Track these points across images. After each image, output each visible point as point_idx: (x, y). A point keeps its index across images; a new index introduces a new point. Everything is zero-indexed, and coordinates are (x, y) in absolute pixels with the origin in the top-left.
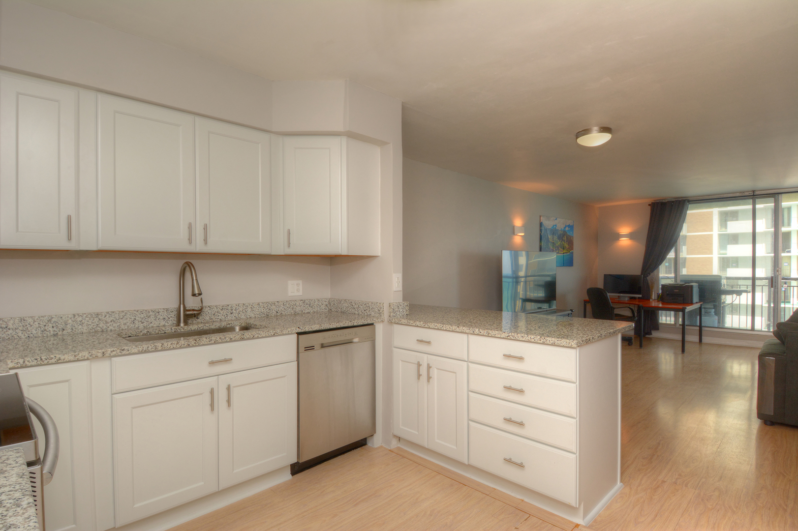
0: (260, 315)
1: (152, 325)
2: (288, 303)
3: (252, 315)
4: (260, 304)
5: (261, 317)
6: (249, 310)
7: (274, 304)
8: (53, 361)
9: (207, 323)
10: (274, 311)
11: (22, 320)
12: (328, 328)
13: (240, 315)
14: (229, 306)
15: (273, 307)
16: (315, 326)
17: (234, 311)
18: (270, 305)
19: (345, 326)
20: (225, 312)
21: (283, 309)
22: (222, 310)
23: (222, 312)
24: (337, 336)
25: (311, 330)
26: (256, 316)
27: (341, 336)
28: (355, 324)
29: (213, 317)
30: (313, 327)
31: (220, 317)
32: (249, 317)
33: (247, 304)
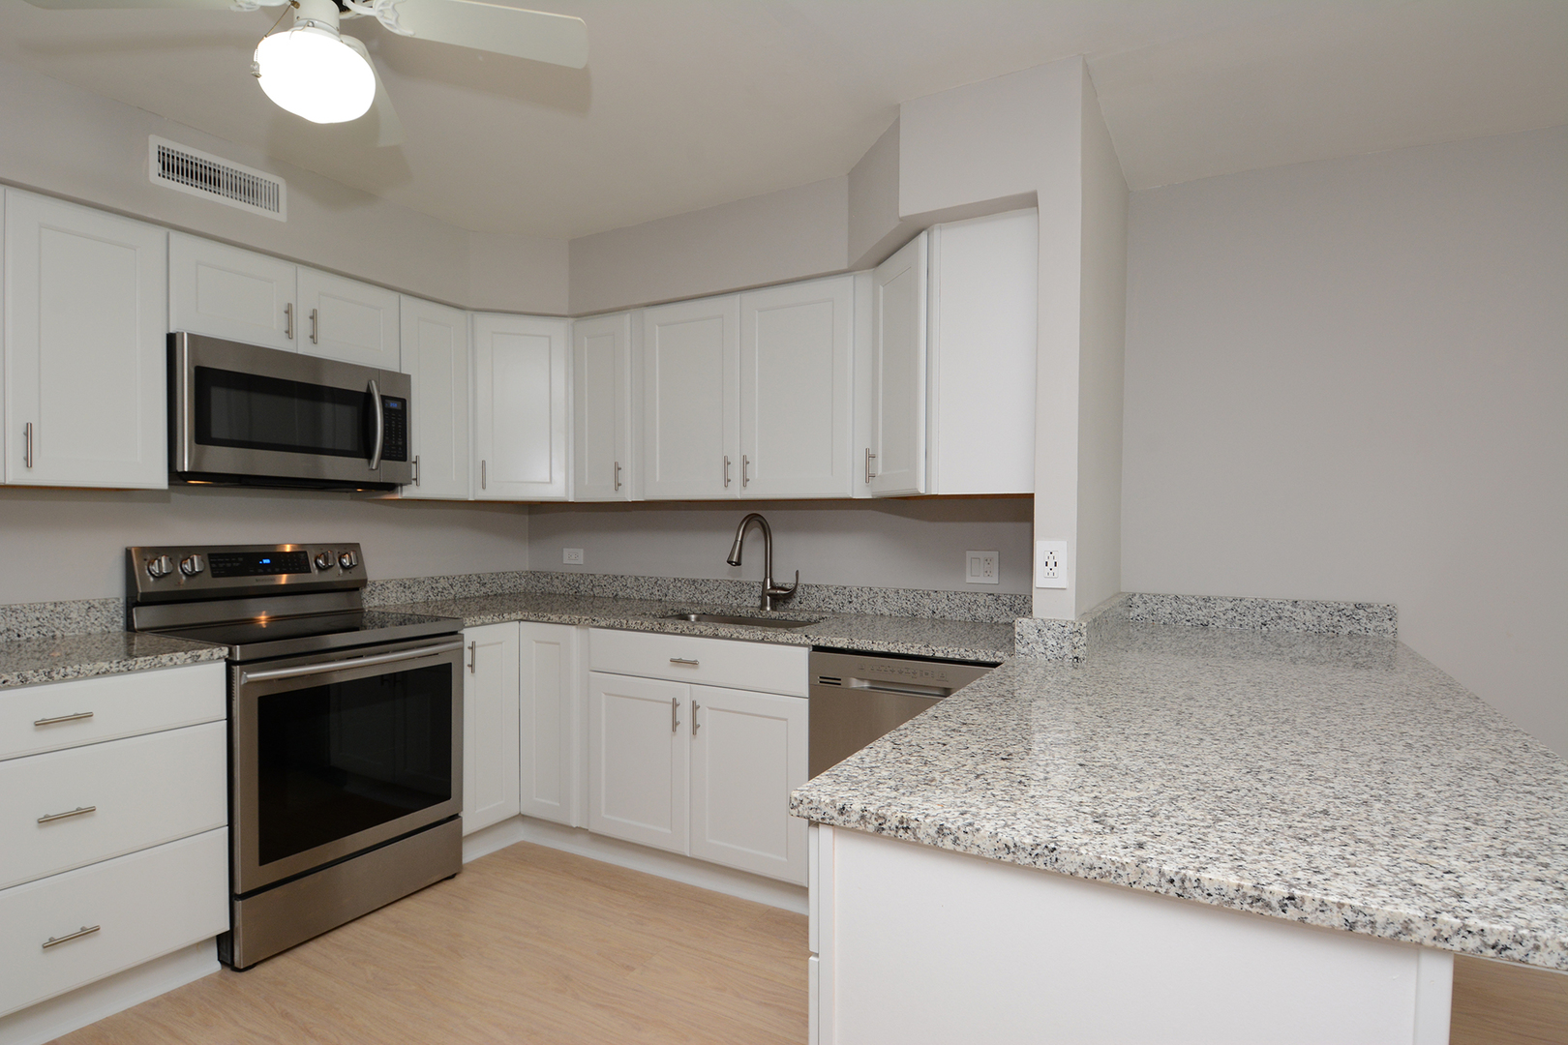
0: (899, 611)
1: (746, 603)
2: (958, 597)
3: (886, 610)
4: (901, 592)
5: (902, 617)
6: (881, 600)
7: (928, 595)
8: (545, 619)
9: (814, 612)
10: (927, 609)
11: (637, 579)
12: (869, 648)
13: (863, 607)
14: (848, 589)
15: (926, 601)
16: (838, 640)
17: (855, 600)
18: (919, 596)
19: (910, 653)
20: (840, 597)
21: (946, 608)
22: (835, 594)
23: (835, 598)
24: (893, 671)
25: (829, 645)
26: (893, 612)
27: (901, 672)
28: (939, 655)
29: (821, 604)
30: (834, 640)
31: (831, 606)
32: (879, 613)
33: (876, 590)
